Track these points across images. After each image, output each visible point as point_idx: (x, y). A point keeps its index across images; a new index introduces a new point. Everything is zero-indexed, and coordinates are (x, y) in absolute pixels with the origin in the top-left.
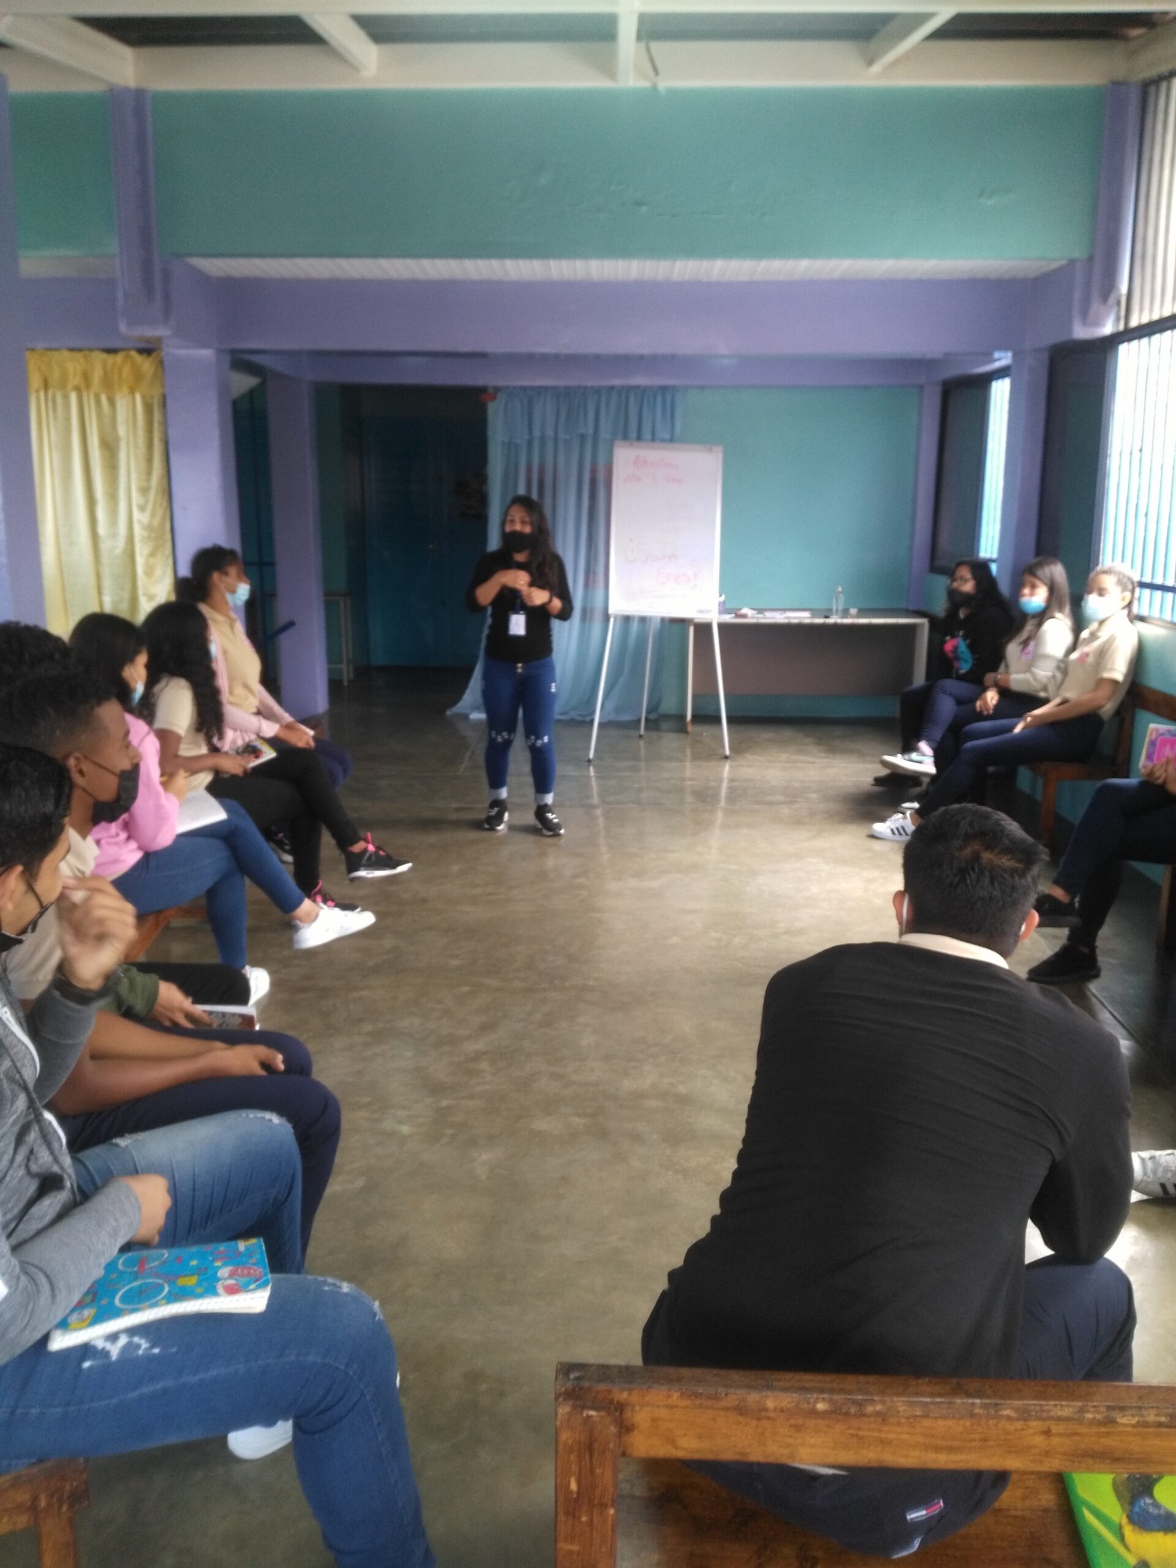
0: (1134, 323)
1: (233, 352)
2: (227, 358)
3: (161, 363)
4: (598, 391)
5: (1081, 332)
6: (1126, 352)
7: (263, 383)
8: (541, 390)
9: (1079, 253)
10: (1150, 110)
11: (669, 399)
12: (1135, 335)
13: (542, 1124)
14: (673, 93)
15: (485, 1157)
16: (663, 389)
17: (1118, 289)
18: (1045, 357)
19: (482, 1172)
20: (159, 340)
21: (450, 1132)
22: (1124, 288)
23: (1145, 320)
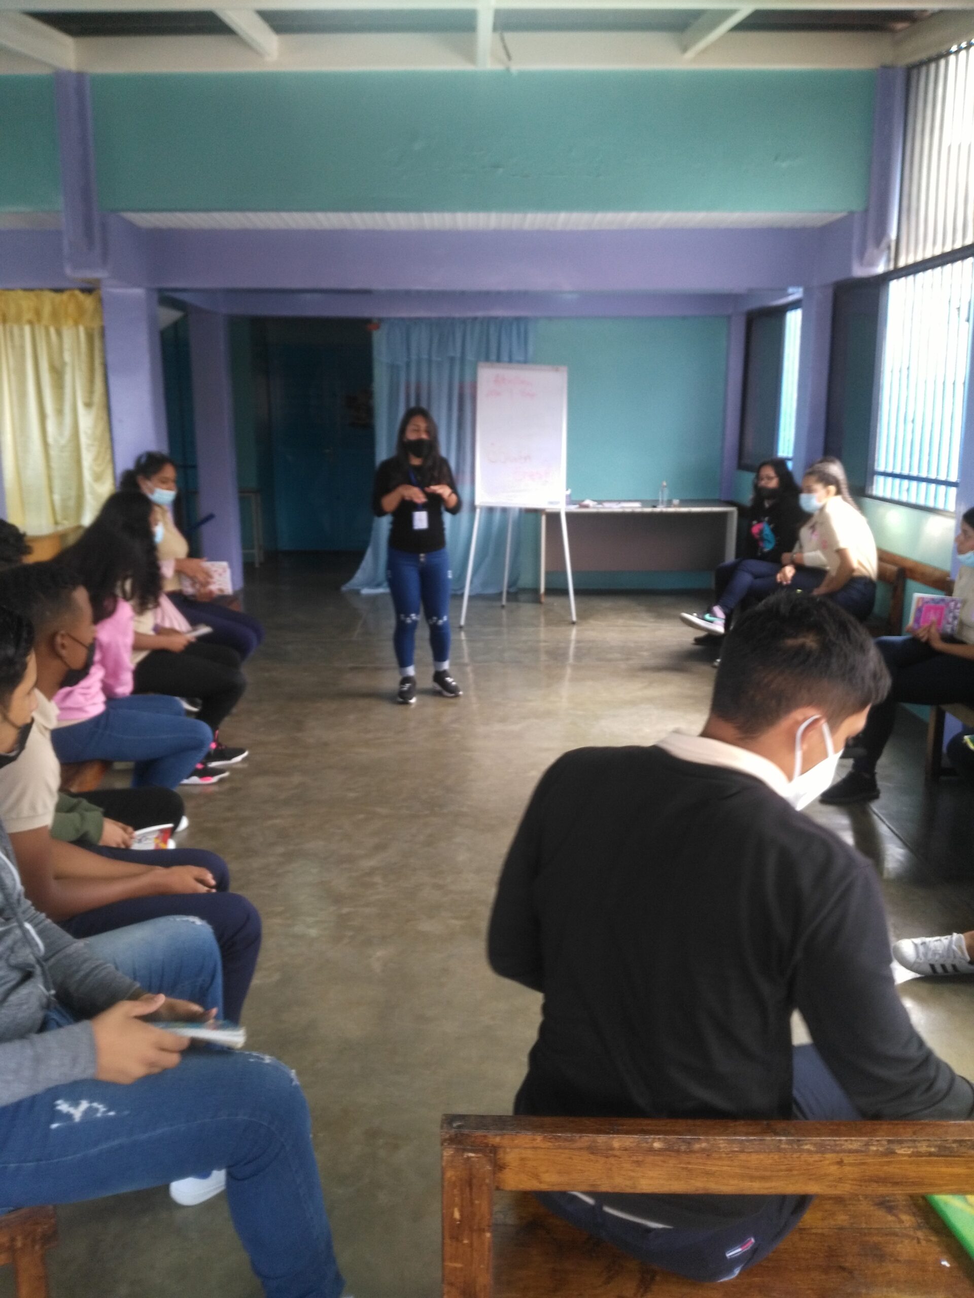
0: (902, 263)
1: (160, 290)
2: (156, 296)
3: (100, 301)
4: (464, 321)
5: (859, 271)
6: (895, 287)
7: (185, 316)
8: (417, 321)
9: (856, 205)
10: (913, 90)
11: (522, 330)
12: (904, 273)
13: (426, 926)
14: (522, 74)
15: (379, 954)
16: (518, 319)
17: (889, 236)
18: (830, 292)
19: (377, 966)
20: (98, 281)
21: (350, 933)
22: (893, 235)
23: (911, 261)
